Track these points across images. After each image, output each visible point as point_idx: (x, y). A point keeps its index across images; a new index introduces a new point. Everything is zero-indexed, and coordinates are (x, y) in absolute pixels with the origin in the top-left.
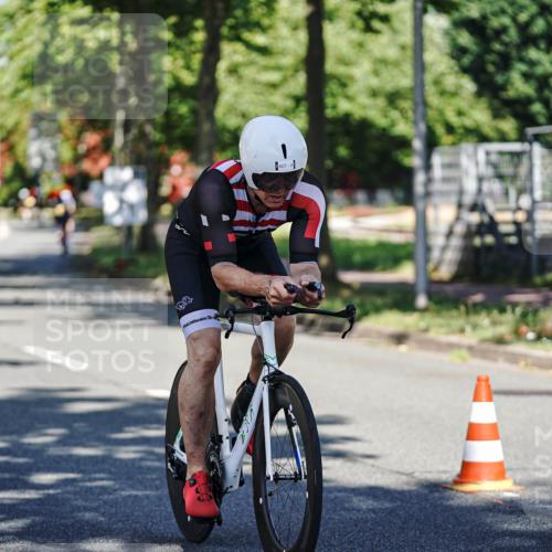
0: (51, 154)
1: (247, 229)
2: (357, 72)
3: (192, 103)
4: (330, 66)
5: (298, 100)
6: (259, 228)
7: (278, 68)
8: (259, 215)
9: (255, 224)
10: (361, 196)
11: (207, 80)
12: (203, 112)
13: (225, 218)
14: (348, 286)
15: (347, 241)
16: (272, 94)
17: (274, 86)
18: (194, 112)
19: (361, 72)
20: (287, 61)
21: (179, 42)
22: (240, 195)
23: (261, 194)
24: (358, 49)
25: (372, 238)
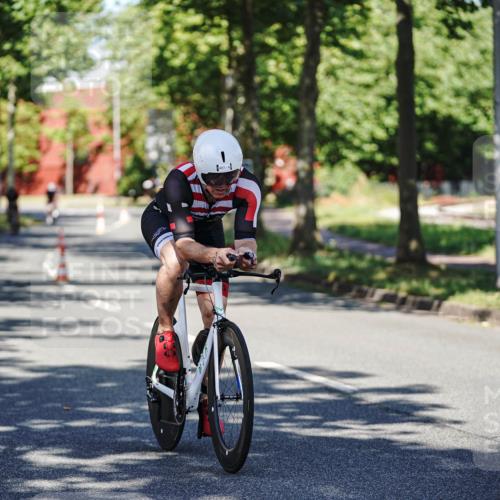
0: (167, 148)
1: (202, 214)
2: (442, 74)
3: (294, 102)
4: (419, 69)
5: (389, 100)
6: (212, 213)
7: (370, 71)
8: (211, 204)
9: (209, 211)
10: (446, 186)
11: (307, 81)
12: (304, 110)
13: (184, 205)
14: (435, 267)
15: (435, 226)
16: (365, 95)
17: (368, 86)
18: (295, 110)
19: (446, 74)
20: (380, 64)
21: (281, 47)
22: (196, 189)
23: (209, 188)
24: (442, 53)
25: (457, 224)
